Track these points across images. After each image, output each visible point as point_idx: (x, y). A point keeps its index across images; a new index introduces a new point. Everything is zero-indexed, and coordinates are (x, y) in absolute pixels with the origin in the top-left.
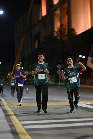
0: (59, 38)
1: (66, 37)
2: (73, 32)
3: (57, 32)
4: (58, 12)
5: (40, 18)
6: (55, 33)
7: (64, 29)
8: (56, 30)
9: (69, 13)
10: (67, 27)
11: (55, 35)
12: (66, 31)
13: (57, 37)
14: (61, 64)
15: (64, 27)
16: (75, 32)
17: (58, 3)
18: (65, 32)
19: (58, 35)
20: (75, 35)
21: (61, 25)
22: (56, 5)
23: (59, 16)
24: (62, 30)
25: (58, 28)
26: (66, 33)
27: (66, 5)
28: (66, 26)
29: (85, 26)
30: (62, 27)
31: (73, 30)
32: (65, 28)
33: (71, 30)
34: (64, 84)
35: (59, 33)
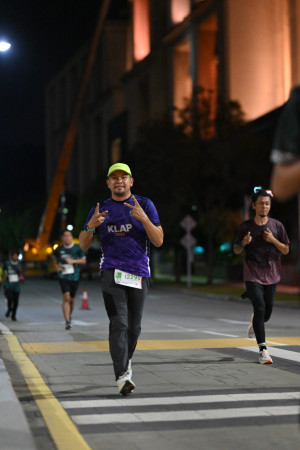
0: (189, 130)
1: (212, 130)
2: (235, 112)
3: (182, 113)
4: (186, 47)
5: (129, 66)
6: (176, 114)
7: (206, 103)
8: (180, 104)
9: (222, 51)
10: (214, 96)
11: (178, 120)
12: (213, 108)
13: (181, 127)
14: (194, 215)
15: (206, 95)
16: (241, 113)
17: (186, 19)
18: (208, 113)
19: (186, 122)
20: (242, 121)
21: (197, 90)
22: (180, 24)
23: (190, 60)
24: (200, 105)
25: (185, 99)
26: (212, 117)
27: (212, 26)
28: (210, 91)
29: (274, 94)
30: (200, 96)
31: (236, 105)
32: (210, 98)
33: (229, 108)
34: (203, 280)
35: (188, 115)
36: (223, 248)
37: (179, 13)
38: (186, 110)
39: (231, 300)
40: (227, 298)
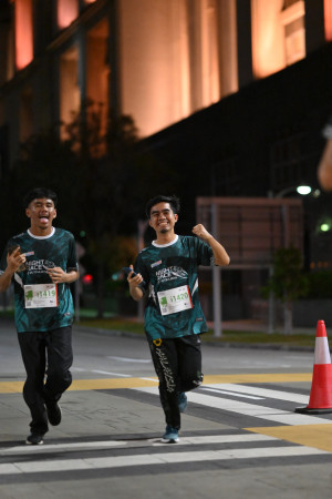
0: (77, 147)
1: (102, 147)
2: (127, 128)
3: (70, 128)
4: (74, 55)
5: (10, 75)
6: (63, 129)
7: (96, 118)
8: (67, 118)
9: (113, 60)
10: (105, 109)
11: (64, 136)
12: (104, 123)
13: (69, 144)
15: (96, 108)
16: (135, 129)
17: (73, 23)
18: (98, 128)
19: (73, 138)
20: (134, 137)
21: (85, 102)
22: (66, 29)
23: (78, 70)
24: (89, 120)
25: (73, 113)
26: (103, 132)
27: (102, 32)
28: (101, 104)
29: (170, 109)
30: (89, 110)
31: (129, 120)
32: (100, 112)
33: (121, 122)
34: (92, 314)
35: (76, 131)
36: (115, 277)
37: (66, 17)
38: (73, 125)
39: (123, 335)
40: (119, 333)
